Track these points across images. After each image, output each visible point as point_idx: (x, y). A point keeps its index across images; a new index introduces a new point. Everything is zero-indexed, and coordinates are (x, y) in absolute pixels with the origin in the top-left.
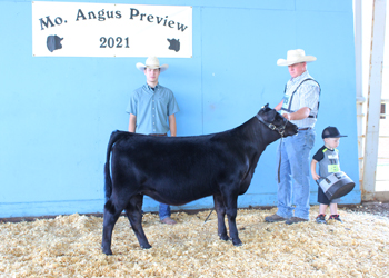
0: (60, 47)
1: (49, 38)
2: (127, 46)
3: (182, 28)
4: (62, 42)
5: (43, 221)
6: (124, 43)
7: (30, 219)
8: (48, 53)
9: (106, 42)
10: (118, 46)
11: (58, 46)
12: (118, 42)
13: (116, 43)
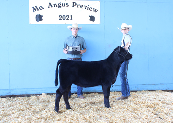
0: (42, 20)
1: (36, 16)
2: (71, 19)
3: (96, 11)
4: (42, 18)
5: (34, 96)
6: (70, 18)
7: (29, 96)
8: (36, 22)
9: (62, 17)
10: (67, 19)
11: (41, 19)
12: (67, 17)
13: (66, 18)
